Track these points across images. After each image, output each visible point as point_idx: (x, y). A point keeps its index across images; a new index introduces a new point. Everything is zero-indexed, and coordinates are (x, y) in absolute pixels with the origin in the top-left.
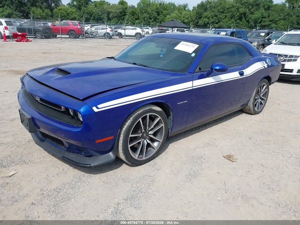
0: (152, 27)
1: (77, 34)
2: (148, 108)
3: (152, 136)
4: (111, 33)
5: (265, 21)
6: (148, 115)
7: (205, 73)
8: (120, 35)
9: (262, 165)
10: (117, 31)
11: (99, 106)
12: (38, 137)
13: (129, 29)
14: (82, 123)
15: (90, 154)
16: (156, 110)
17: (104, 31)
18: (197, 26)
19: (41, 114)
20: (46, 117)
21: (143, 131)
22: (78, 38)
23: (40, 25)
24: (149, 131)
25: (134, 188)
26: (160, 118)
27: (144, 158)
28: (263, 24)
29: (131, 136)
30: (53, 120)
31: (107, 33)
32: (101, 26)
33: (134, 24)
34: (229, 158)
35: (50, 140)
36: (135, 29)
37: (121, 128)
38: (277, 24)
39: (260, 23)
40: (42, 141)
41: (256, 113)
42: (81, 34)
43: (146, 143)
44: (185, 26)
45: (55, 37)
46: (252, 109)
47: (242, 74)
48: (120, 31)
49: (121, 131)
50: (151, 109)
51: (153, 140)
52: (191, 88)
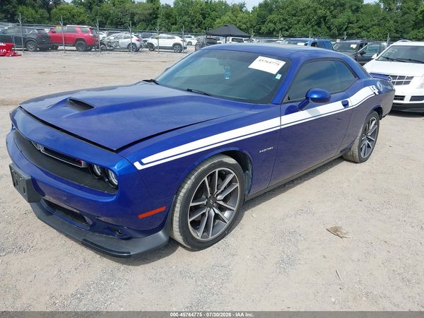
0: (196, 36)
1: (88, 45)
2: (216, 161)
3: (221, 203)
4: (138, 44)
5: (352, 28)
6: (217, 170)
7: (296, 104)
8: (151, 47)
9: (386, 242)
10: (146, 41)
11: (144, 161)
12: (41, 207)
13: (164, 38)
14: (117, 187)
15: (129, 236)
16: (229, 162)
17: (128, 41)
18: (259, 34)
19: (47, 173)
20: (55, 178)
21: (209, 195)
22: (90, 50)
23: (32, 32)
24: (217, 196)
25: (199, 288)
26: (234, 174)
27: (211, 238)
28: (350, 32)
29: (192, 204)
30: (68, 184)
31: (133, 44)
32: (123, 34)
33: (169, 31)
34: (335, 231)
35: (62, 213)
36: (173, 38)
37: (177, 193)
38: (368, 32)
39: (346, 30)
40: (49, 213)
41: (362, 161)
42: (94, 45)
43: (213, 214)
44: (244, 34)
45: (55, 48)
46: (357, 155)
47: (346, 105)
48: (150, 40)
49: (176, 198)
50: (222, 161)
51: (222, 209)
52: (279, 128)
